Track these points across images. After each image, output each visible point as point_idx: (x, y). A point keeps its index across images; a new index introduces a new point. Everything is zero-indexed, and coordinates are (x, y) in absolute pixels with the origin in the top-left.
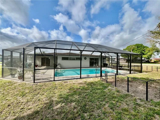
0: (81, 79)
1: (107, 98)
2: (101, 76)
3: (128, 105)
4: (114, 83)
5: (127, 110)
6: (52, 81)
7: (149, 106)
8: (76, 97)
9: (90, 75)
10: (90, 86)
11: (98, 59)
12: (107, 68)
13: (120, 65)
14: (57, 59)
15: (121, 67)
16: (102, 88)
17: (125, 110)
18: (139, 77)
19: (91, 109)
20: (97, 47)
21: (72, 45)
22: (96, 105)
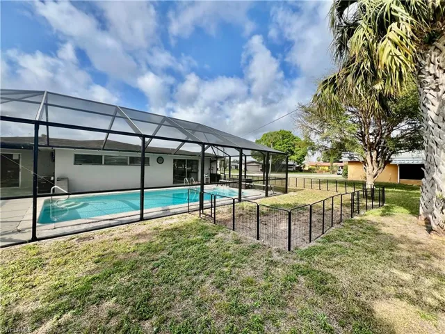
0: (142, 223)
1: (210, 264)
2: (202, 207)
3: (255, 269)
4: (232, 223)
5: (252, 282)
6: (25, 242)
7: (292, 260)
8: (121, 280)
9: (170, 207)
10: (171, 239)
11: (197, 161)
12: (219, 186)
13: (249, 178)
14: (54, 161)
15: (250, 181)
16: (202, 239)
17: (247, 282)
18: (282, 202)
19: (166, 302)
20: (194, 131)
21: (114, 116)
22: (181, 288)
